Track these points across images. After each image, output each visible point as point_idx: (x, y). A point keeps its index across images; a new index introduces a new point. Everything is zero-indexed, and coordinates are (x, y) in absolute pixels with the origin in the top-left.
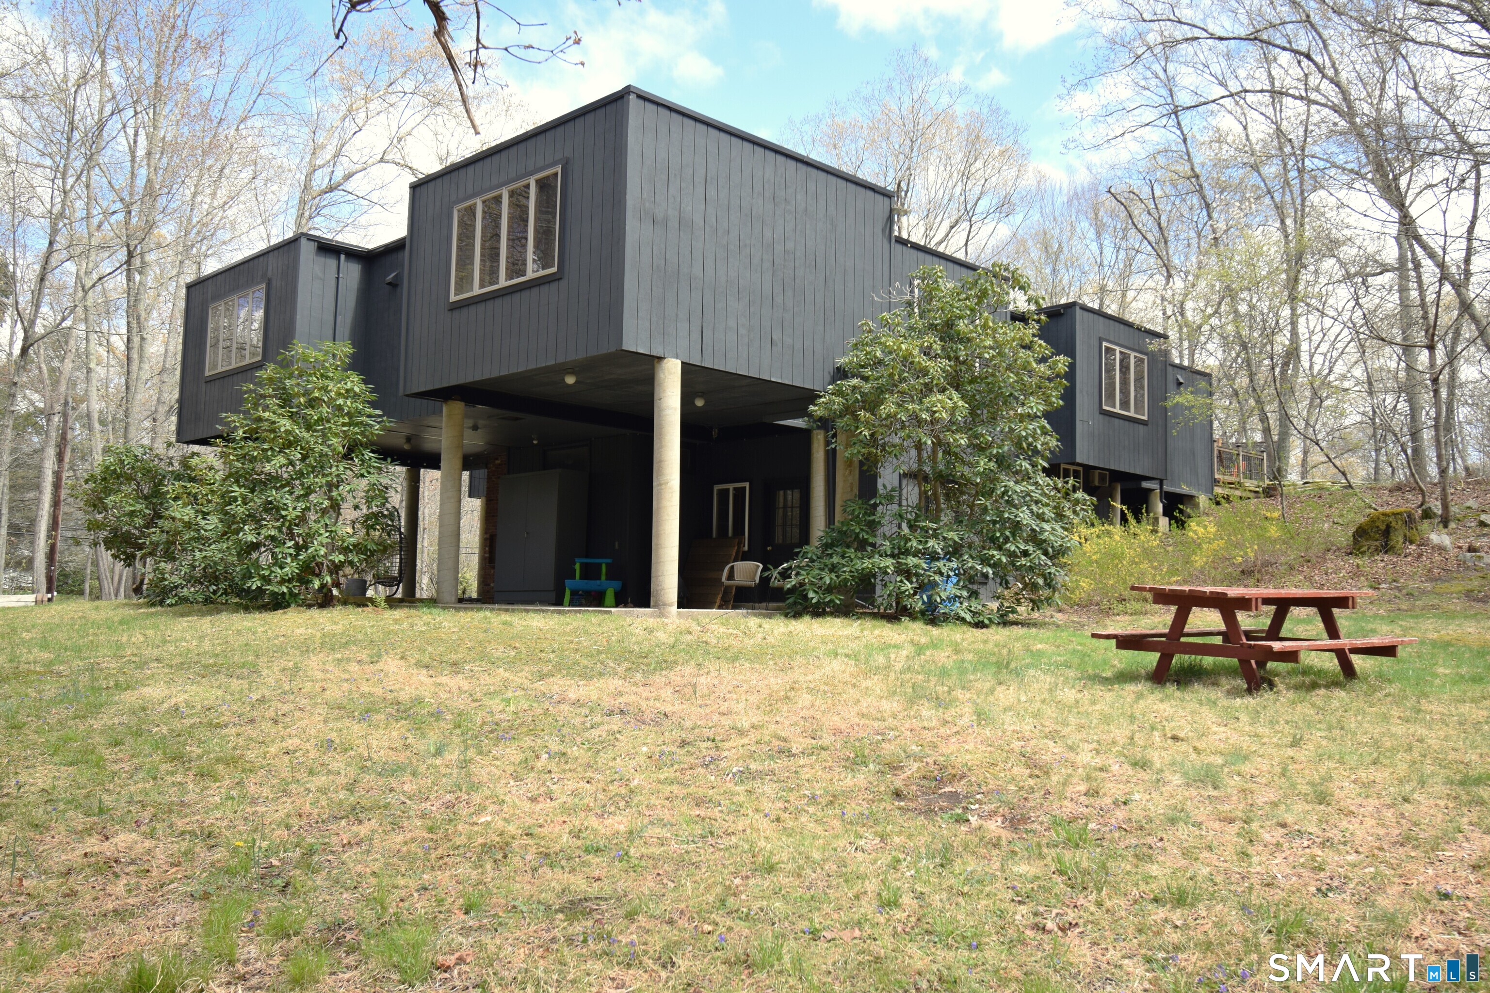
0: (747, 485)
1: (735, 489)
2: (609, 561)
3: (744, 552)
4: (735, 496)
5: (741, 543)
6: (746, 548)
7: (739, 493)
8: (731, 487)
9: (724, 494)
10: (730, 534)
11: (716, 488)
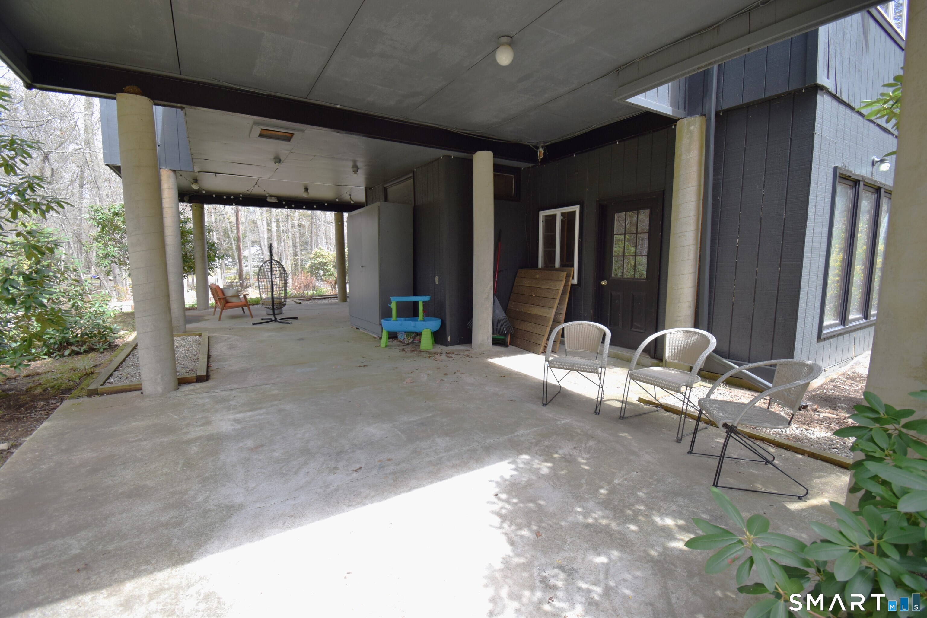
0: (577, 209)
1: (563, 214)
2: (427, 298)
3: (572, 285)
4: (562, 222)
5: (569, 276)
6: (575, 281)
7: (569, 218)
8: (558, 212)
9: (550, 221)
10: (557, 264)
11: (542, 214)
